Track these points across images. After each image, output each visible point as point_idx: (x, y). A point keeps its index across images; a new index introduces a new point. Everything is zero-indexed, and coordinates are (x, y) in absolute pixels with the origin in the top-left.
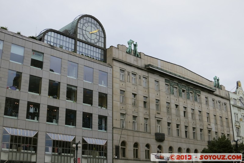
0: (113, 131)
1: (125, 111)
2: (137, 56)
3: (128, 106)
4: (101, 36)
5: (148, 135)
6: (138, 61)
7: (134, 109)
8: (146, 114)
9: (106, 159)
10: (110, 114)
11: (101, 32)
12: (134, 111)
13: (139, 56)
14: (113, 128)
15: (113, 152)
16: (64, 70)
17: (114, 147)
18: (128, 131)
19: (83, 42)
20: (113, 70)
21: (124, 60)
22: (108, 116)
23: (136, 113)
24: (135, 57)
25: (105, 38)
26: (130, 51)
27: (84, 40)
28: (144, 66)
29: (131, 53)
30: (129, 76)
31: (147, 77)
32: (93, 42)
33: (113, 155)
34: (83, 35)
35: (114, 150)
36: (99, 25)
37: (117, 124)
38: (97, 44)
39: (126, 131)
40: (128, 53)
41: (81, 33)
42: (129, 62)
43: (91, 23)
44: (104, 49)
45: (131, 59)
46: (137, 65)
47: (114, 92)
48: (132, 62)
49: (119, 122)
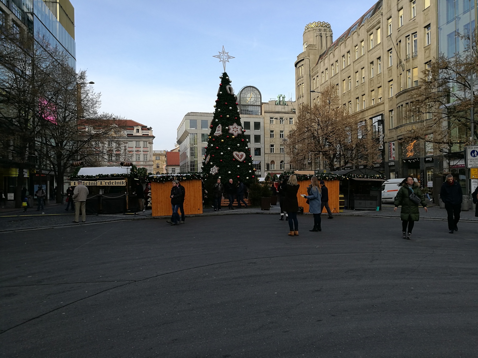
0: (264, 155)
1: (274, 143)
2: (284, 104)
3: (276, 139)
4: (258, 97)
6: (285, 108)
7: (282, 140)
9: (261, 171)
10: (262, 146)
11: (257, 95)
18: (276, 154)
20: (264, 119)
21: (274, 110)
24: (283, 106)
25: (261, 98)
26: (279, 102)
27: (246, 104)
28: (291, 110)
29: (279, 104)
31: (293, 117)
32: (252, 103)
34: (245, 101)
35: (266, 166)
36: (256, 90)
37: (268, 151)
38: (255, 104)
40: (277, 105)
41: (243, 100)
42: (278, 111)
43: (250, 91)
44: (260, 106)
45: (279, 108)
46: (284, 111)
47: (265, 133)
48: (280, 110)
49: (270, 150)
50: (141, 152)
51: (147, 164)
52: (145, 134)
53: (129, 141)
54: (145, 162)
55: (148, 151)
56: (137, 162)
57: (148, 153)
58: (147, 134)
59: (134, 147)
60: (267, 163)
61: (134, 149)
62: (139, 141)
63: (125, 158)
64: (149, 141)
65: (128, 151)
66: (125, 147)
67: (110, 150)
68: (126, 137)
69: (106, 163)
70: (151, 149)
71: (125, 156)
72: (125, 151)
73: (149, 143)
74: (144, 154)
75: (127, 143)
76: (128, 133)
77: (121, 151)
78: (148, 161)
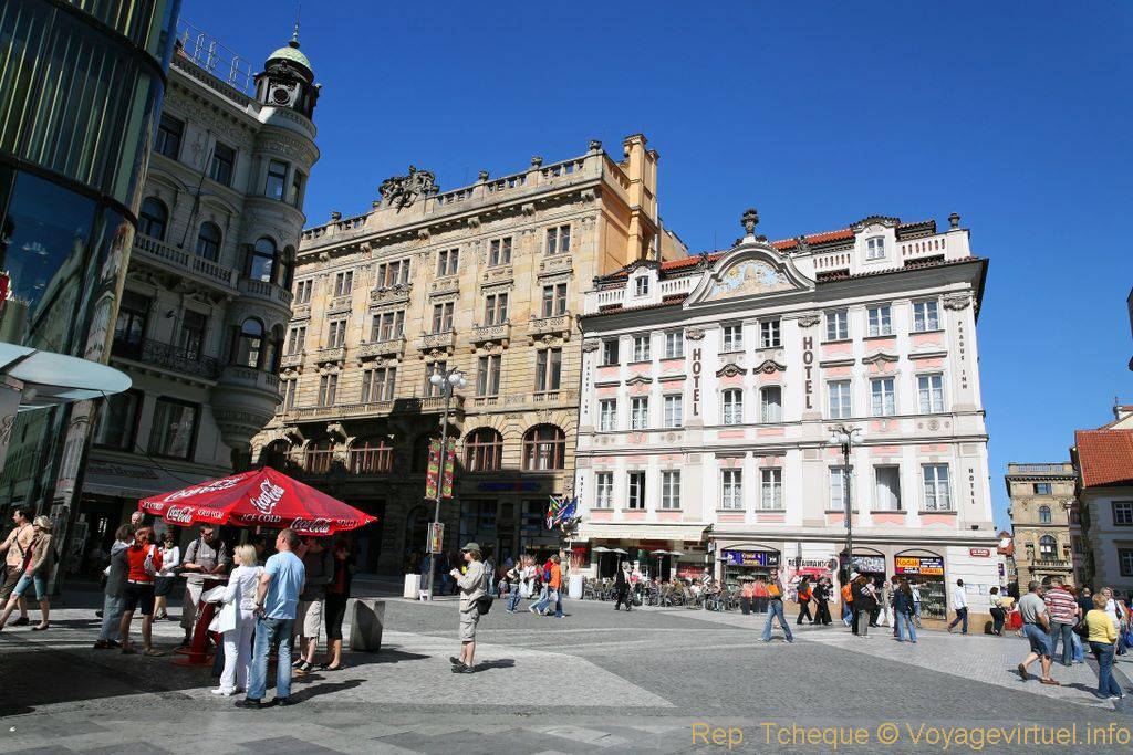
50: (897, 366)
51: (942, 431)
52: (922, 255)
53: (831, 310)
54: (925, 421)
55: (943, 355)
57: (944, 364)
58: (934, 253)
59: (858, 337)
61: (859, 350)
62: (887, 303)
63: (809, 407)
64: (947, 296)
65: (823, 365)
66: (805, 343)
67: (732, 371)
68: (808, 288)
69: (711, 438)
70: (961, 337)
71: (808, 392)
72: (808, 368)
73: (951, 307)
74: (920, 371)
75: (818, 322)
76: (820, 270)
77: (783, 368)
78: (950, 415)
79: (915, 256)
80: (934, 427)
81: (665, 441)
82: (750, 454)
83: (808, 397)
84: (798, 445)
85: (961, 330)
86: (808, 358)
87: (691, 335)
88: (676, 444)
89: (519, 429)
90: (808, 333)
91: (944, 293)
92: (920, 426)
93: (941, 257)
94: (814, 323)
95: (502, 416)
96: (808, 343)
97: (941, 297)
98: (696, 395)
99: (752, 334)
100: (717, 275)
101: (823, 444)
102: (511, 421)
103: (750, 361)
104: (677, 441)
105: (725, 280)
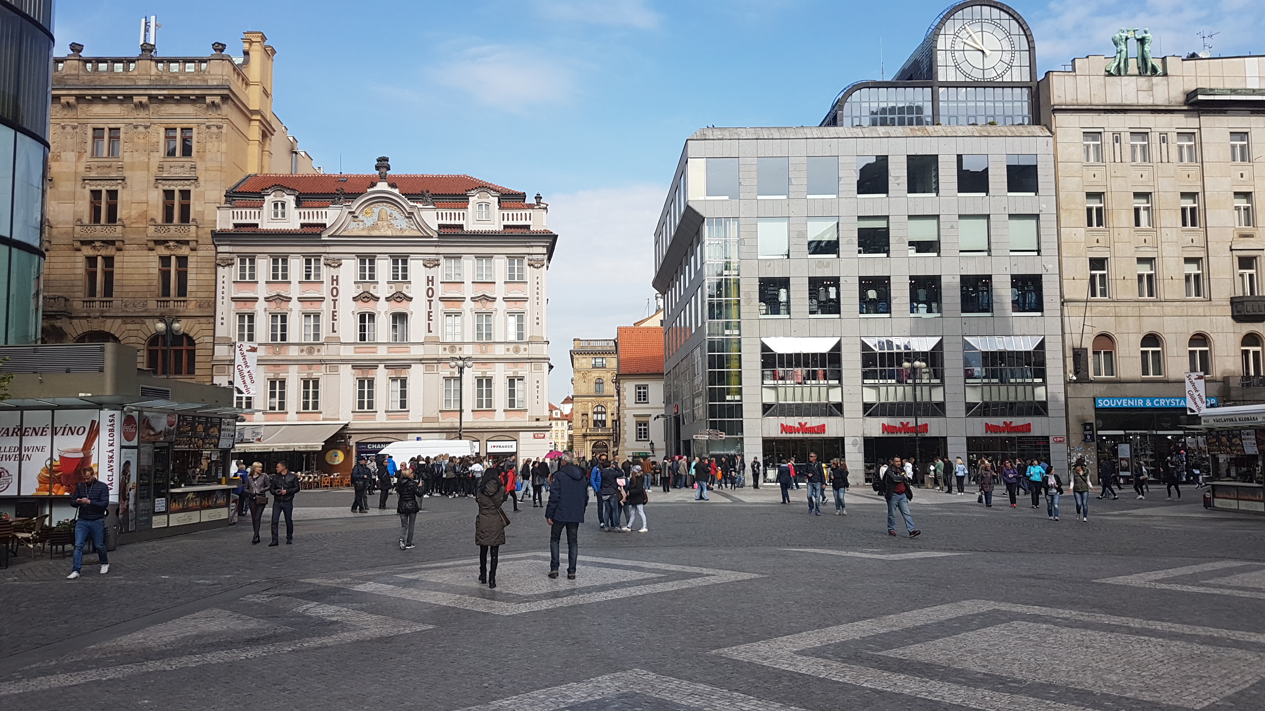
0: (1062, 310)
1: (1108, 249)
2: (1149, 73)
3: (1116, 234)
4: (1017, 48)
5: (1200, 308)
6: (1155, 88)
7: (1144, 238)
8: (1194, 244)
9: (1044, 383)
10: (1050, 266)
11: (1015, 39)
12: (1144, 245)
13: (1160, 71)
14: (1062, 304)
15: (1065, 366)
16: (898, 182)
17: (1069, 353)
18: (1116, 304)
19: (957, 85)
20: (1056, 143)
21: (1098, 100)
22: (1044, 272)
23: (1149, 249)
24: (1142, 80)
25: (1031, 49)
26: (1122, 65)
27: (961, 78)
28: (1181, 98)
29: (1126, 71)
30: (1117, 145)
31: (1196, 131)
32: (991, 75)
33: (1065, 373)
34: (957, 67)
35: (1070, 362)
36: (1007, 16)
37: (1078, 289)
38: (1007, 78)
39: (1112, 304)
40: (1110, 75)
41: (950, 62)
42: (1119, 102)
43: (981, 21)
44: (1030, 84)
45: (1125, 90)
46: (1150, 102)
47: (1063, 205)
48: (1130, 99)
49: (1086, 283)
50: (495, 305)
51: (522, 354)
52: (515, 223)
53: (448, 257)
54: (511, 347)
55: (525, 300)
56: (478, 347)
57: (527, 304)
58: (523, 223)
59: (468, 280)
60: (1077, 345)
61: (469, 291)
62: (489, 257)
63: (430, 331)
64: (530, 257)
65: (442, 299)
66: (428, 281)
67: (366, 297)
68: (432, 237)
69: (347, 352)
70: (538, 289)
71: (429, 320)
72: (430, 301)
73: (532, 265)
74: (510, 310)
75: (438, 265)
76: (441, 222)
77: (410, 299)
78: (528, 343)
79: (510, 223)
80: (517, 350)
81: (305, 353)
82: (381, 366)
83: (429, 324)
84: (420, 361)
85: (538, 283)
86: (430, 294)
87: (329, 262)
88: (316, 356)
89: (141, 335)
90: (431, 272)
91: (529, 254)
92: (508, 350)
93: (528, 227)
94: (435, 265)
95: (120, 321)
96: (430, 281)
97: (527, 257)
98: (334, 316)
99: (383, 268)
100: (354, 213)
101: (439, 361)
102: (129, 326)
103: (383, 290)
104: (316, 353)
105: (361, 217)
